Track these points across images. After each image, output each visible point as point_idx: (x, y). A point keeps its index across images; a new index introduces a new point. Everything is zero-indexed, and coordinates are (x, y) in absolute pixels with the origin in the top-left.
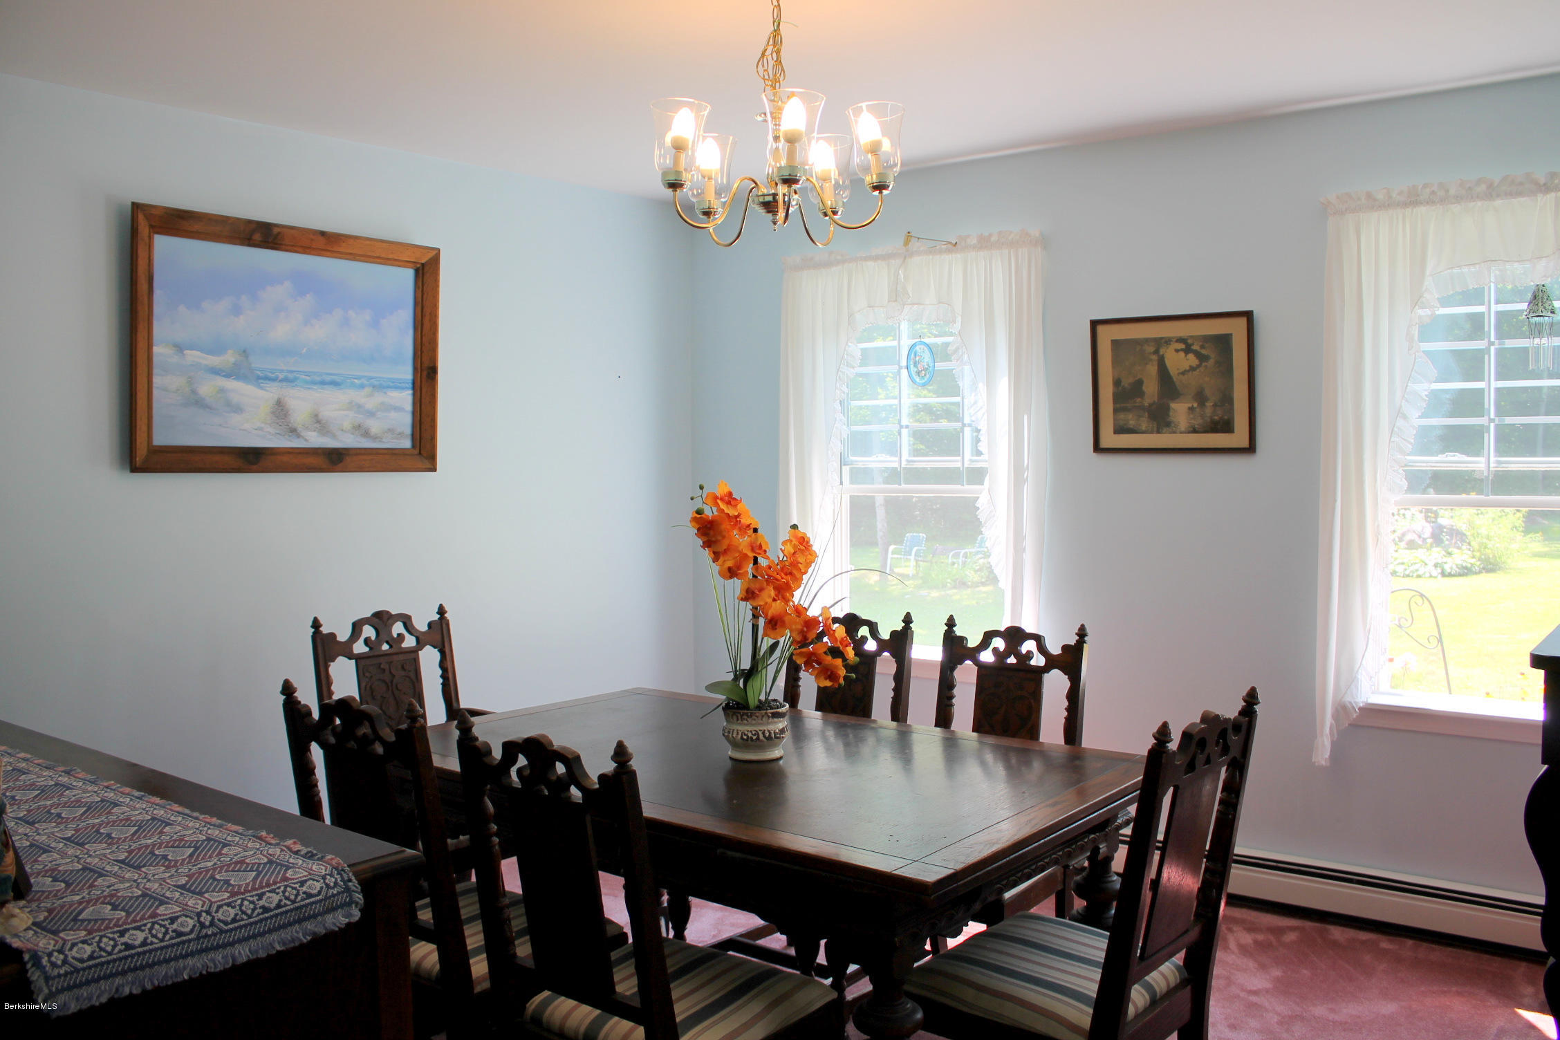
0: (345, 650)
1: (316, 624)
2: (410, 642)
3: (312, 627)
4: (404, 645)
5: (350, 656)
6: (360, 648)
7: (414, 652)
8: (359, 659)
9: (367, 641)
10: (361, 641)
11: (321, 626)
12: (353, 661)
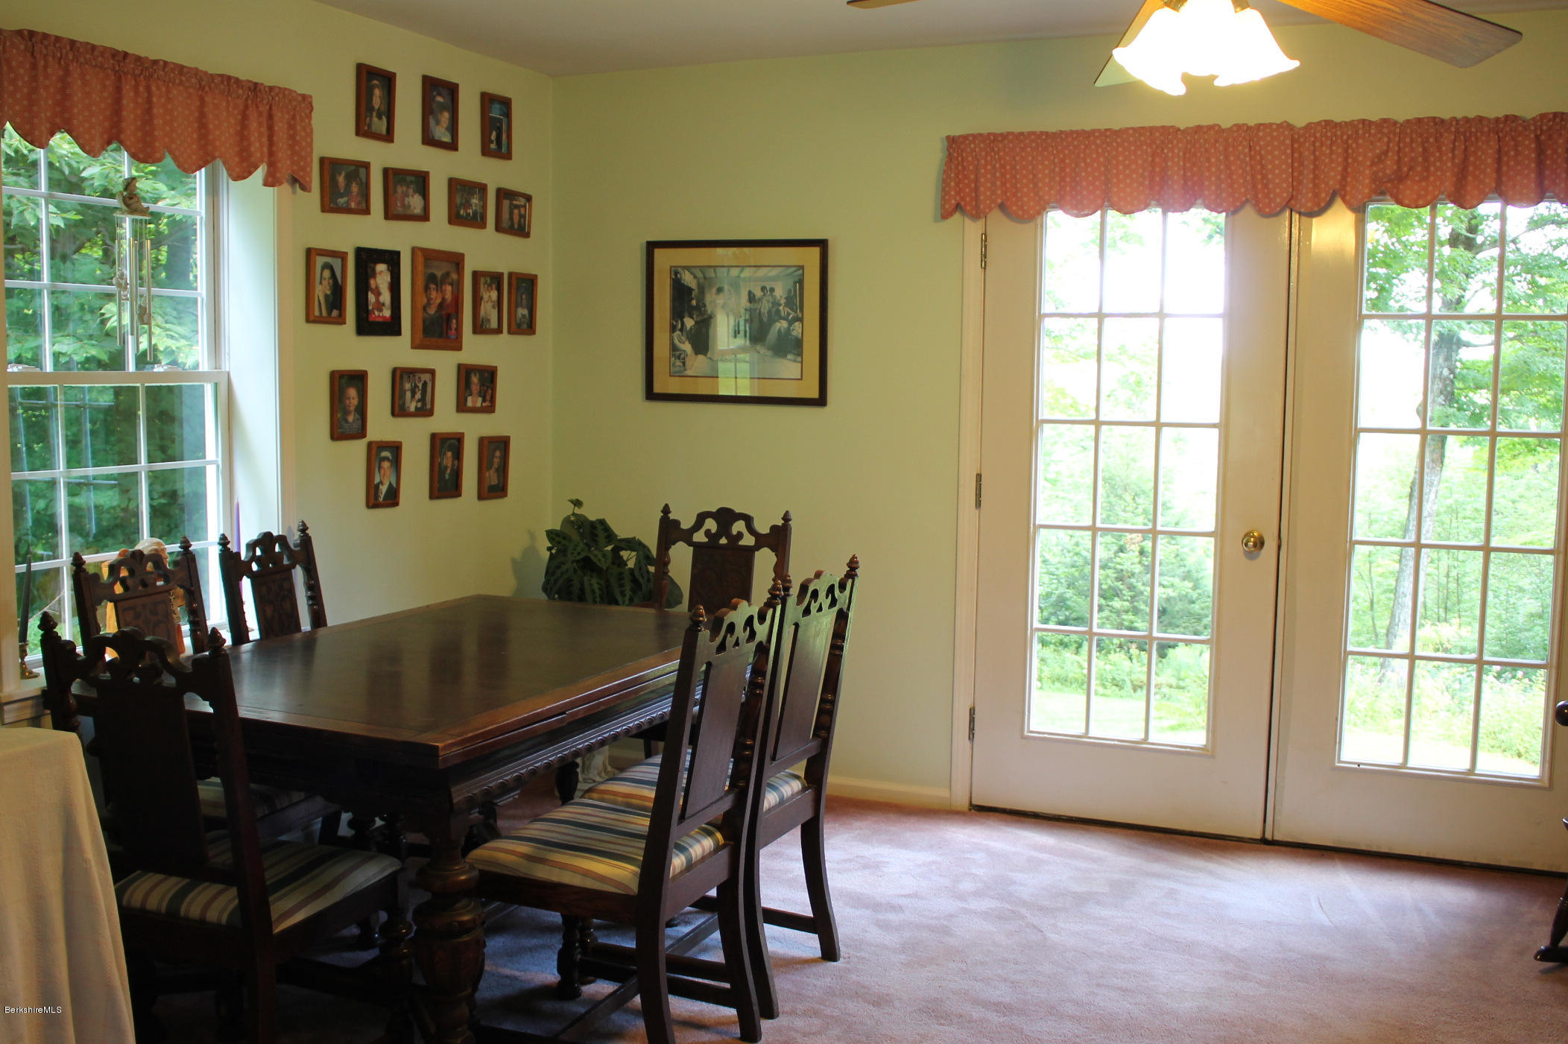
0: (687, 536)
1: (666, 510)
2: (748, 540)
3: (662, 511)
4: (741, 543)
5: (690, 543)
6: (700, 537)
7: (750, 551)
8: (697, 547)
9: (708, 533)
10: (702, 531)
11: (670, 512)
12: (692, 548)
